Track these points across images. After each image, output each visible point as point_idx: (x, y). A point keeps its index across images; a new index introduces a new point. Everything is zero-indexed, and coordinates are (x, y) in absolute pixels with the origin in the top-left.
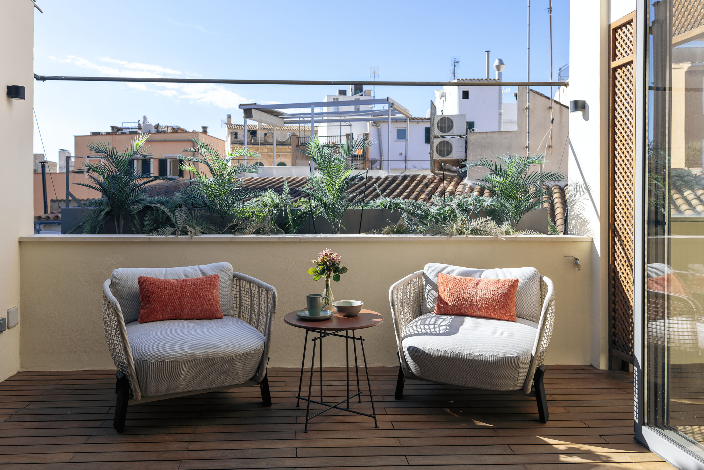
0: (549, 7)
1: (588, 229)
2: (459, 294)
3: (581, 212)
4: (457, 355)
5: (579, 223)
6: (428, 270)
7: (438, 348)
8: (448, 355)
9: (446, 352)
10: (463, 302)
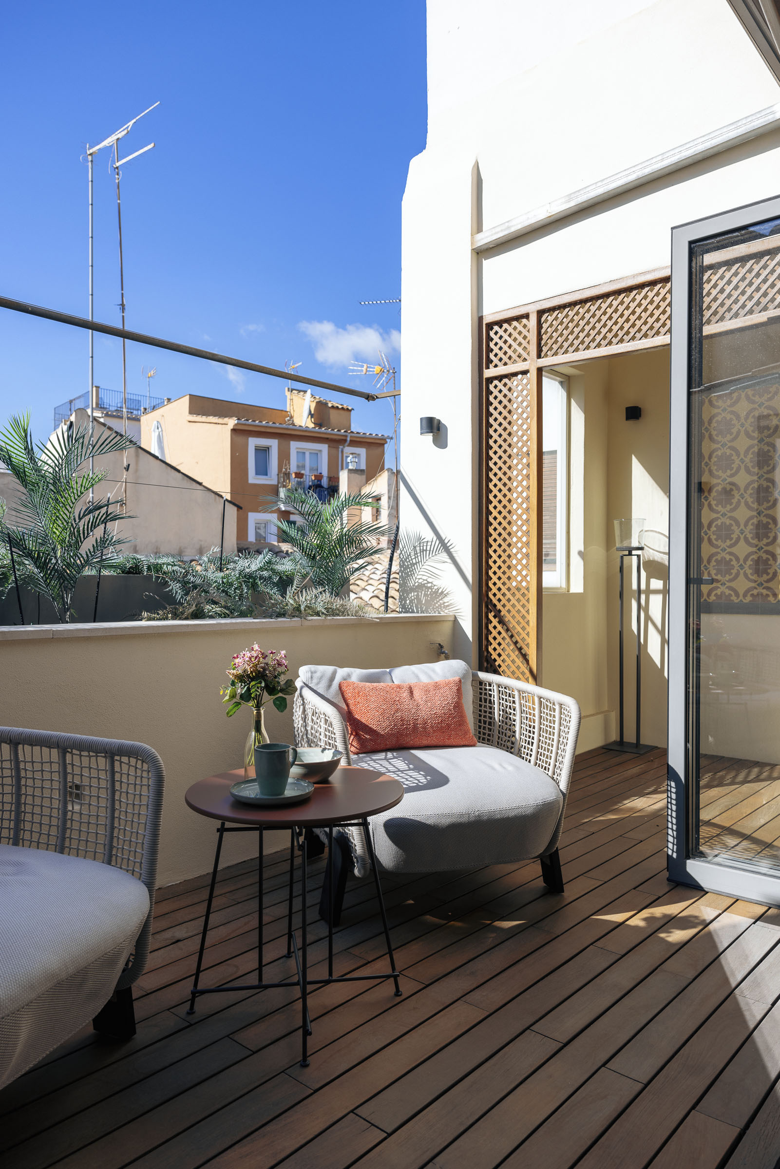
0: (121, 303)
1: (444, 603)
2: (394, 714)
3: (430, 580)
4: (479, 815)
5: (425, 595)
6: (312, 677)
7: (447, 811)
8: (464, 820)
9: (462, 815)
10: (403, 726)
